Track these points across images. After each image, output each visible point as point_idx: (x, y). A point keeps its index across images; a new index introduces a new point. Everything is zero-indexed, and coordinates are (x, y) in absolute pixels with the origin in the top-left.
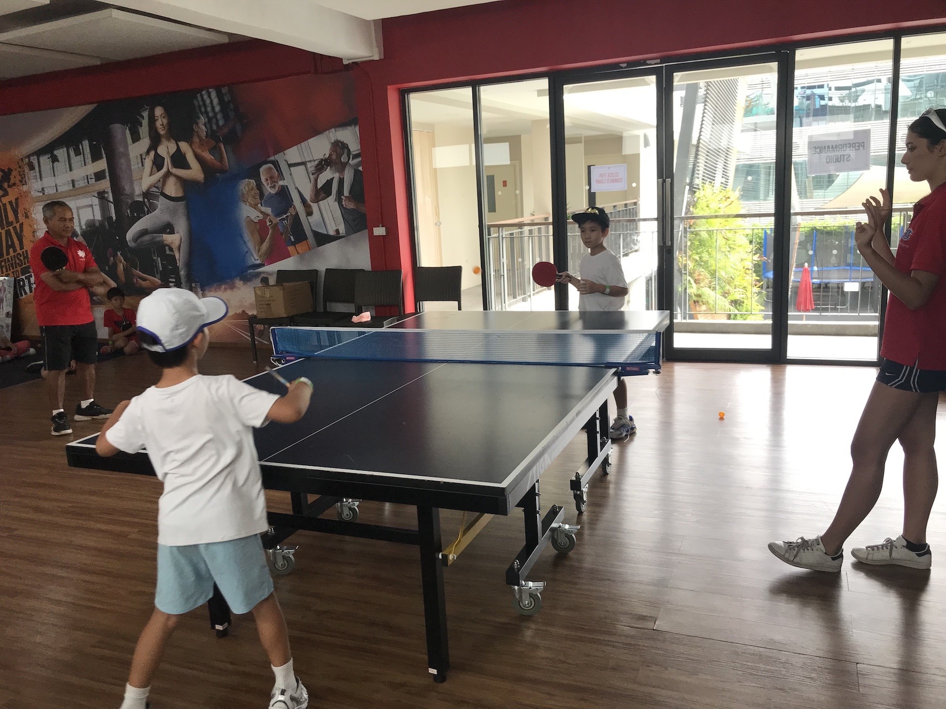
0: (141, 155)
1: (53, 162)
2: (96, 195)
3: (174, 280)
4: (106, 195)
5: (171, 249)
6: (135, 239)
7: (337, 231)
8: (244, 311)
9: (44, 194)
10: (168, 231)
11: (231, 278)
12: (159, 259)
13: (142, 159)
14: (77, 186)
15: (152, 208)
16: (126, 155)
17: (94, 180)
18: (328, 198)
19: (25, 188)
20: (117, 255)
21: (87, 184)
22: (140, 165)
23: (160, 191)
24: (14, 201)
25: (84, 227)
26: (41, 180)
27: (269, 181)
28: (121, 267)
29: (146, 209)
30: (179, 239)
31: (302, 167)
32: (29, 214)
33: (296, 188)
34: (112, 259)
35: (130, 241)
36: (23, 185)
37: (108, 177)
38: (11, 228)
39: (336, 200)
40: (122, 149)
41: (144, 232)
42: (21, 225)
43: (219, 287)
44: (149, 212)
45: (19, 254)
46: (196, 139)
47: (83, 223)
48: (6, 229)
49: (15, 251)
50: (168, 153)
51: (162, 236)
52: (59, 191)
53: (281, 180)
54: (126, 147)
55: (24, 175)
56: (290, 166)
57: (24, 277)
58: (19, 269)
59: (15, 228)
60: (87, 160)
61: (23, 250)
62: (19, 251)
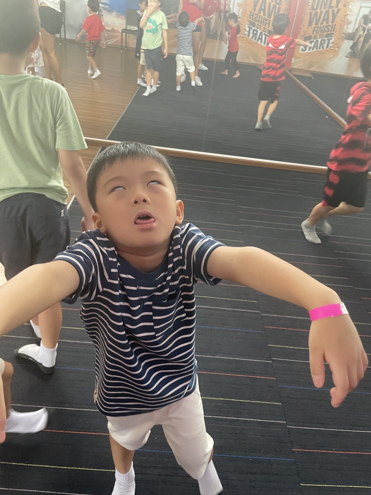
38: (331, 10)
42: (338, 10)
45: (329, 26)
48: (327, 9)
49: (327, 23)
57: (326, 39)
58: (325, 33)
59: (333, 11)
61: (333, 24)
62: (330, 24)
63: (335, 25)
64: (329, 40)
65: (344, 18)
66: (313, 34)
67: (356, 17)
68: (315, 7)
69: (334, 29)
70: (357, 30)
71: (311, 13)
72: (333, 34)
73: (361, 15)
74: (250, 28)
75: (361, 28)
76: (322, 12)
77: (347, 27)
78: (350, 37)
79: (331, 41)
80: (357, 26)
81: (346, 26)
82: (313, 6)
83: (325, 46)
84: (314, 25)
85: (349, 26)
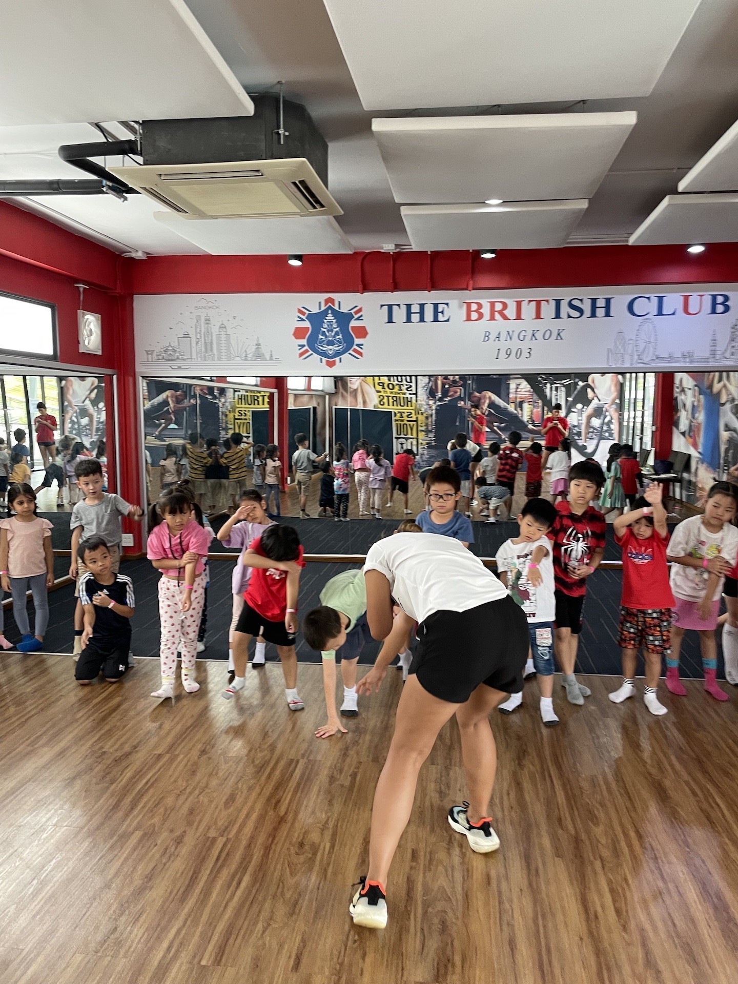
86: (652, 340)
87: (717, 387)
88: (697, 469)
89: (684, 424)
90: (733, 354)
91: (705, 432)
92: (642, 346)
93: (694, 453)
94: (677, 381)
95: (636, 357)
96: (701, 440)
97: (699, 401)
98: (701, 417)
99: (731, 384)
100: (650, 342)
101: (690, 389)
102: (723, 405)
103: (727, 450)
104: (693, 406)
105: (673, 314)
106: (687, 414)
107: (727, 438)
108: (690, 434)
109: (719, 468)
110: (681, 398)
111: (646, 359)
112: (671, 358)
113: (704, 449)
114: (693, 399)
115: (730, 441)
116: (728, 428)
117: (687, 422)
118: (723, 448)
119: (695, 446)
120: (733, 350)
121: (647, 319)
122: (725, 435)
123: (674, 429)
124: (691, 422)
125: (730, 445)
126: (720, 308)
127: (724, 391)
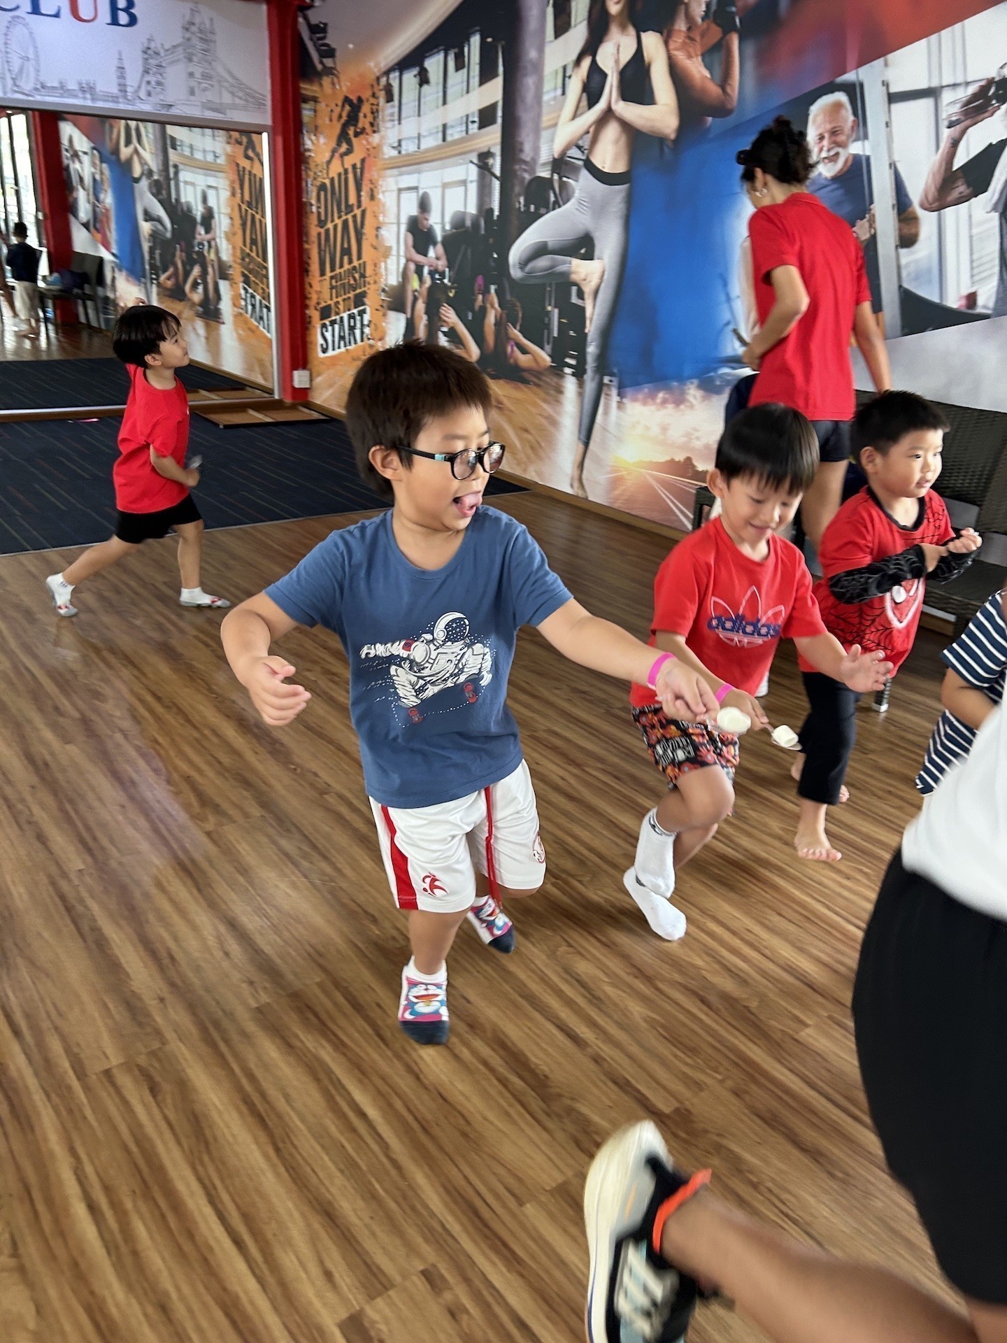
0: (565, 68)
1: (421, 85)
2: (475, 161)
3: (573, 362)
4: (491, 161)
5: (581, 295)
6: (523, 264)
7: (972, 299)
8: (689, 459)
9: (400, 152)
10: (583, 251)
11: (682, 379)
12: (556, 311)
13: (564, 76)
14: (449, 138)
15: (564, 195)
16: (538, 67)
17: (476, 125)
18: (974, 200)
19: (375, 139)
20: (488, 291)
21: (464, 134)
22: (559, 92)
23: (584, 158)
24: (359, 166)
25: (448, 227)
26: (400, 123)
27: (825, 143)
28: (491, 318)
29: (552, 198)
30: (601, 270)
31: (926, 104)
32: (375, 194)
33: (893, 166)
34: (480, 297)
35: (514, 266)
36: (374, 132)
37: (499, 120)
38: (349, 217)
39: (995, 209)
40: (532, 54)
41: (541, 250)
42: (363, 213)
43: (652, 396)
44: (557, 205)
45: (354, 268)
46: (681, 25)
47: (448, 219)
48: (344, 218)
49: (350, 262)
50: (617, 62)
51: (570, 263)
52: (423, 147)
53: (857, 140)
54: (541, 50)
55: (377, 111)
56: (893, 98)
57: (355, 311)
58: (351, 295)
59: (355, 217)
60: (471, 81)
61: (361, 262)
62: (356, 263)
63: (364, 263)
64: (361, 313)
65: (377, 236)
66: (331, 299)
67: (394, 228)
68: (323, 218)
69: (363, 276)
70: (405, 275)
71: (319, 234)
72: (364, 294)
73: (404, 220)
74: (246, 291)
75: (412, 267)
76: (335, 227)
77: (386, 269)
78: (397, 301)
79: (367, 318)
80: (403, 261)
81: (383, 265)
82: (319, 213)
83: (358, 332)
84: (329, 274)
85: (389, 261)
86: (31, 56)
87: (125, 152)
88: (114, 279)
89: (84, 209)
90: (149, 94)
91: (117, 223)
92: (16, 64)
93: (107, 256)
94: (65, 141)
95: (9, 82)
96: (113, 236)
97: (102, 173)
98: (108, 199)
99: (144, 149)
100: (28, 59)
101: (85, 153)
102: (137, 180)
103: (152, 251)
104: (94, 180)
105: (57, 15)
106: (88, 195)
107: (150, 232)
108: (95, 225)
109: (144, 277)
110: (75, 166)
111: (27, 84)
112: (62, 89)
113: (120, 248)
114: (93, 170)
115: (154, 235)
116: (149, 217)
117: (89, 207)
118: (146, 246)
119: (107, 246)
120: (149, 88)
121: (18, 17)
122: (146, 227)
123: (72, 219)
124: (94, 206)
125: (154, 242)
126: (123, 18)
127: (135, 159)
